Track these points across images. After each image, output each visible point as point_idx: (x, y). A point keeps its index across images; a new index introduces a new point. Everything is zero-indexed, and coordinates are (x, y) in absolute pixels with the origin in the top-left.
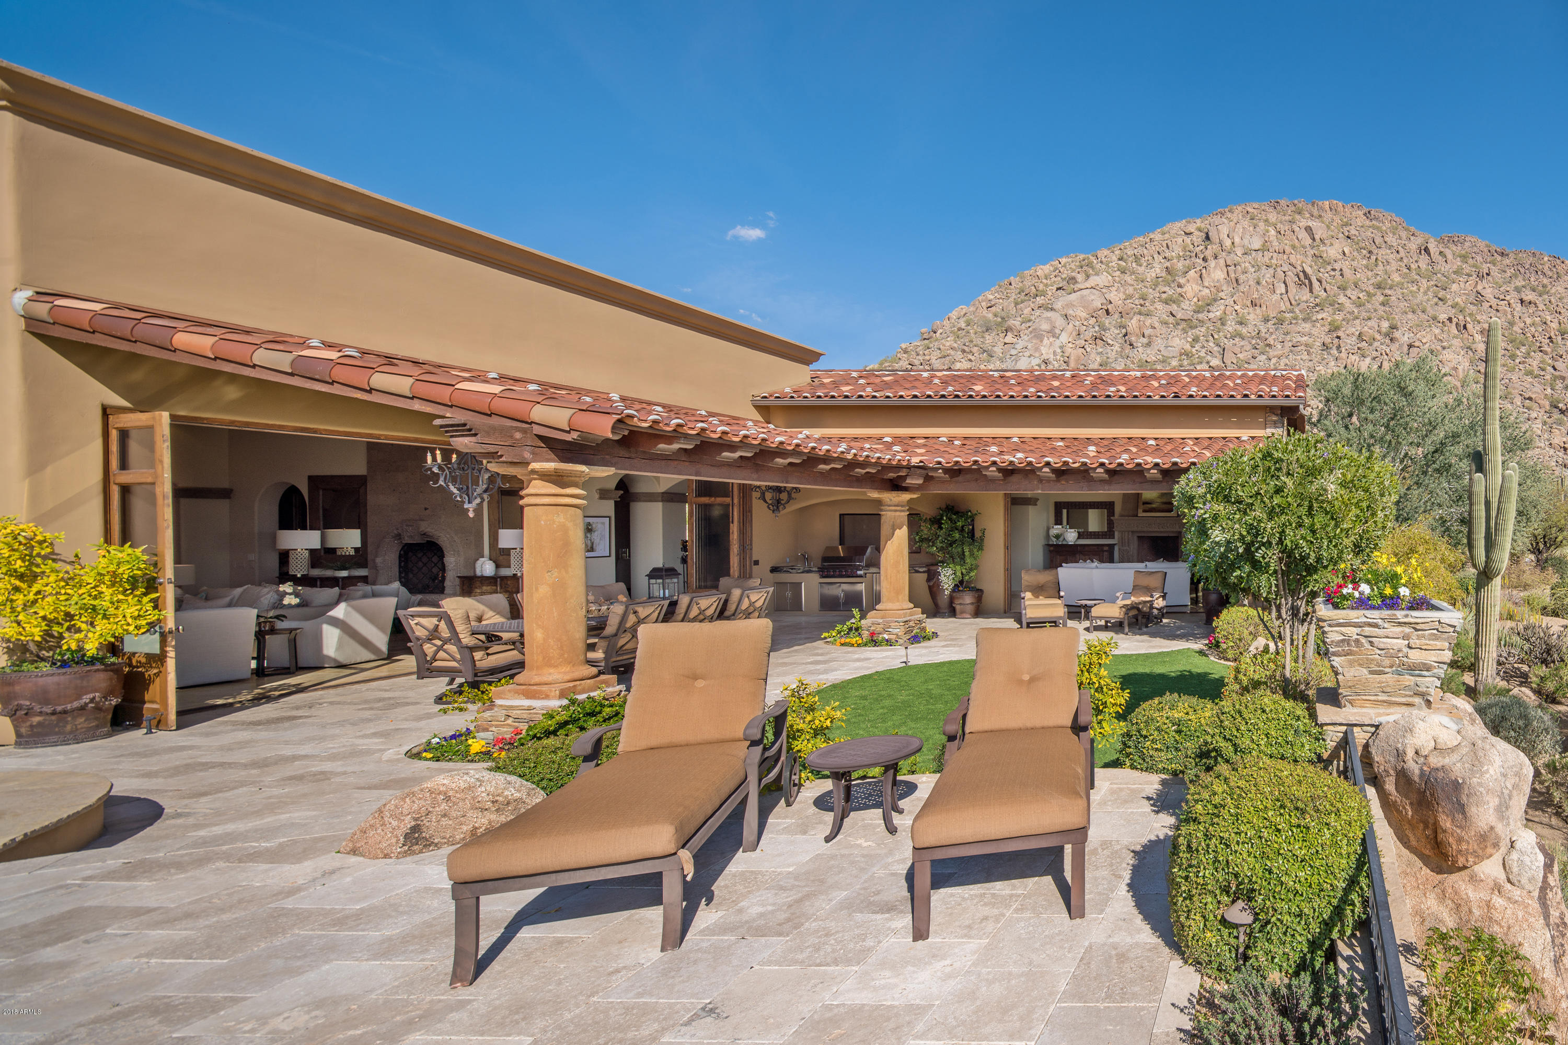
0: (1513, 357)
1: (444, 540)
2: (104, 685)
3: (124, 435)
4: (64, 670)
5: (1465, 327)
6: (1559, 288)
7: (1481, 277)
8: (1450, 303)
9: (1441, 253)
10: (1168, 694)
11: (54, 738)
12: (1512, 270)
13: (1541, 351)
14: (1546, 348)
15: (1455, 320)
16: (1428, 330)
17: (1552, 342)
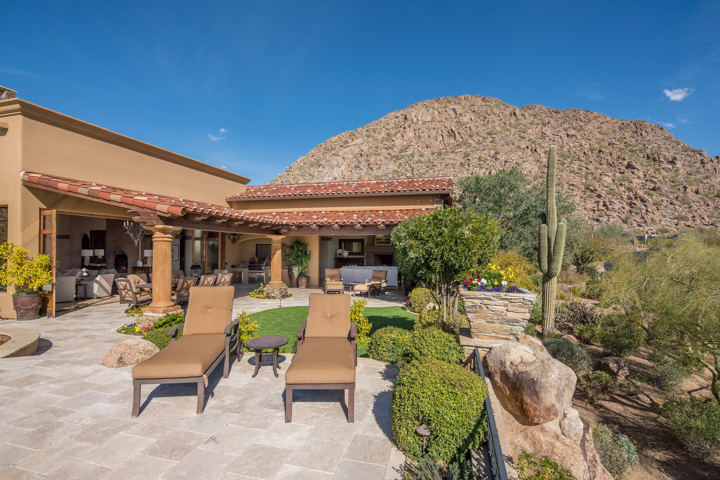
0: (563, 164)
1: (128, 254)
2: (38, 301)
3: (44, 217)
4: (28, 295)
5: (536, 150)
6: (589, 127)
7: (544, 125)
8: (527, 139)
9: (522, 115)
10: (389, 326)
11: (25, 318)
12: (562, 120)
13: (579, 160)
14: (582, 158)
15: (530, 147)
16: (515, 153)
17: (586, 155)
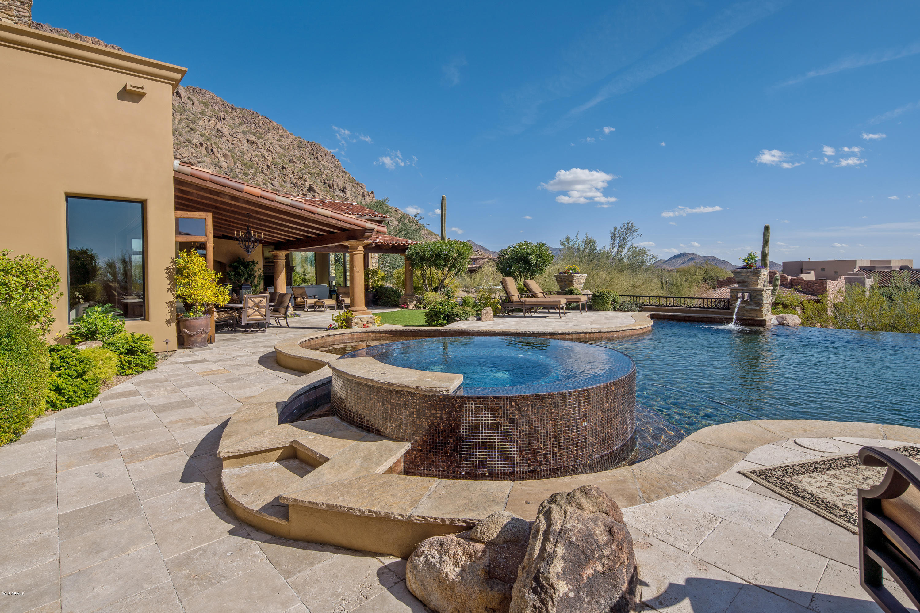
0: (246, 174)
5: (212, 151)
6: (269, 137)
7: (219, 119)
8: (199, 133)
9: (189, 98)
12: (239, 120)
13: (263, 173)
14: (266, 172)
15: (204, 145)
16: (186, 148)
17: (269, 168)
